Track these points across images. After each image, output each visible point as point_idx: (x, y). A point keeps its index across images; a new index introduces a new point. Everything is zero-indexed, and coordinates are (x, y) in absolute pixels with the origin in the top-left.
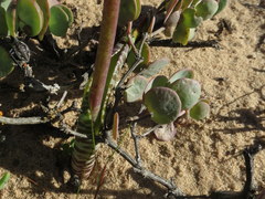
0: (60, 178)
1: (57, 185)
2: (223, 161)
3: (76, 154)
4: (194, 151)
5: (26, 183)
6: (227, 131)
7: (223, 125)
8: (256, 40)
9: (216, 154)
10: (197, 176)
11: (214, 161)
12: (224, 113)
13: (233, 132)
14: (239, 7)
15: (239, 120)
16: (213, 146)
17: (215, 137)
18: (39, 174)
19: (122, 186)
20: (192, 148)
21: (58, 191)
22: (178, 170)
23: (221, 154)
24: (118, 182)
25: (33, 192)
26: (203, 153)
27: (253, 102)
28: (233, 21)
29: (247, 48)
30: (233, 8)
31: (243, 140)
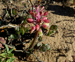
0: (24, 58)
1: (23, 59)
2: (53, 58)
3: (27, 55)
4: (48, 56)
5: (17, 58)
6: (54, 52)
7: (54, 51)
8: (62, 35)
9: (52, 57)
10: (48, 60)
11: (51, 58)
12: (54, 49)
13: (55, 53)
14: (60, 28)
15: (57, 51)
16: (52, 55)
17: (52, 53)
18: (20, 57)
19: (35, 61)
20: (48, 55)
21: (23, 60)
22: (45, 59)
23: (53, 57)
24: (34, 60)
25: (18, 60)
26: (50, 56)
27: (60, 48)
28: (59, 31)
29: (60, 37)
30: (59, 28)
31: (57, 54)
